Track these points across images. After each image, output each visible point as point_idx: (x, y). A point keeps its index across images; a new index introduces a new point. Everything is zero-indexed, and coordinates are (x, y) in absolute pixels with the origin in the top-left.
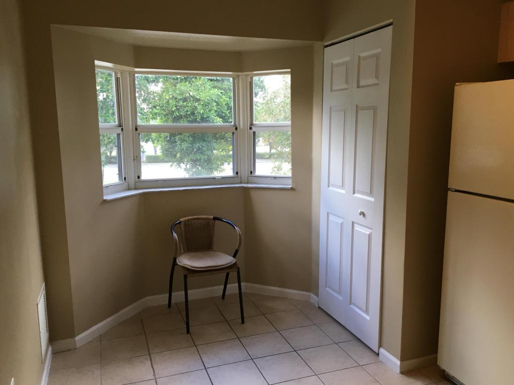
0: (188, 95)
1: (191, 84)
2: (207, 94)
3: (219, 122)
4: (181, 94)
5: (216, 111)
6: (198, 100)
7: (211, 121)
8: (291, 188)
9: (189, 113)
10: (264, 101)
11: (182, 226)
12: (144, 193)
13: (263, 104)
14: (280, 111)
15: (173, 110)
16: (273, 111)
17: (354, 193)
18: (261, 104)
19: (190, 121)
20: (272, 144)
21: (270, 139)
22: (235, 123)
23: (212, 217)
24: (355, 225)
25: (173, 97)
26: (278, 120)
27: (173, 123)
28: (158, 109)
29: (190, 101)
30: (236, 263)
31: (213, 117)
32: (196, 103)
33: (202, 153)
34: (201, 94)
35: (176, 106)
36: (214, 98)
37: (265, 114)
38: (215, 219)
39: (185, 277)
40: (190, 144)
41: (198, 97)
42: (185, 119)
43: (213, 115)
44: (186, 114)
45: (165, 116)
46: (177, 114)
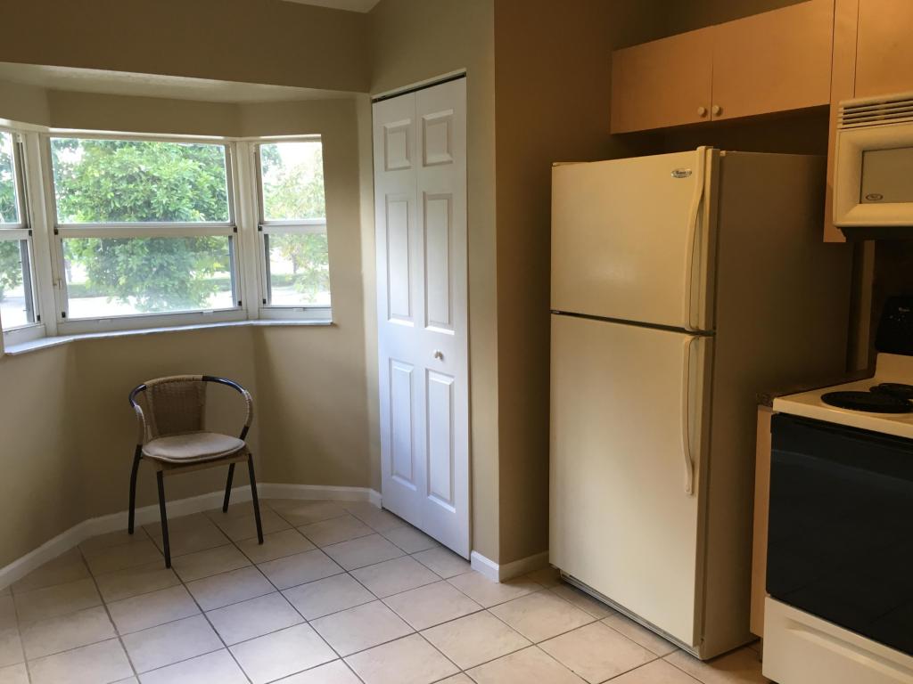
0: (136, 170)
1: (142, 151)
2: (174, 169)
3: (199, 218)
4: (124, 167)
5: (191, 200)
6: (155, 180)
7: (184, 217)
8: (332, 323)
9: (139, 203)
10: (280, 183)
11: (148, 392)
12: (75, 342)
13: (278, 187)
14: (309, 199)
15: (109, 197)
16: (296, 200)
17: (426, 325)
18: (275, 187)
19: (142, 217)
20: (298, 258)
21: (292, 249)
22: (232, 221)
23: (200, 377)
24: (431, 373)
25: (107, 173)
26: (305, 215)
27: (109, 220)
28: (78, 196)
29: (142, 182)
30: (245, 447)
31: (187, 209)
32: (152, 184)
33: (168, 275)
34: (161, 168)
35: (115, 191)
36: (187, 175)
37: (283, 205)
38: (206, 379)
39: (160, 475)
40: (146, 260)
41: (155, 174)
42: (132, 215)
43: (186, 207)
44: (134, 204)
45: (93, 208)
46: (118, 205)
